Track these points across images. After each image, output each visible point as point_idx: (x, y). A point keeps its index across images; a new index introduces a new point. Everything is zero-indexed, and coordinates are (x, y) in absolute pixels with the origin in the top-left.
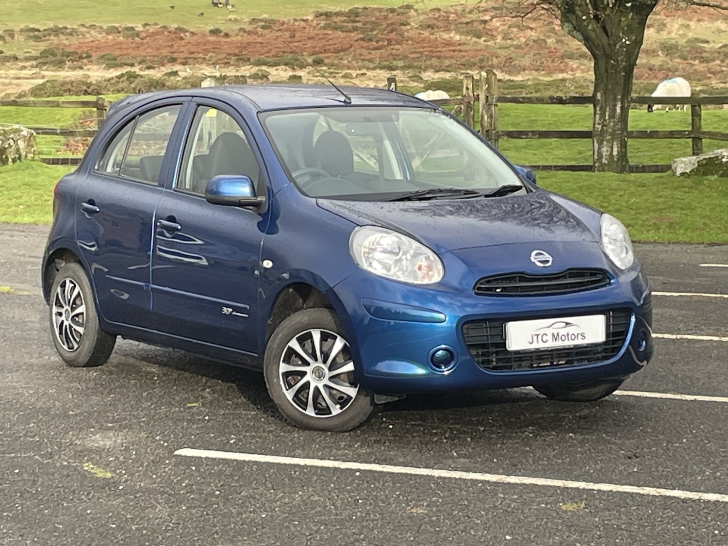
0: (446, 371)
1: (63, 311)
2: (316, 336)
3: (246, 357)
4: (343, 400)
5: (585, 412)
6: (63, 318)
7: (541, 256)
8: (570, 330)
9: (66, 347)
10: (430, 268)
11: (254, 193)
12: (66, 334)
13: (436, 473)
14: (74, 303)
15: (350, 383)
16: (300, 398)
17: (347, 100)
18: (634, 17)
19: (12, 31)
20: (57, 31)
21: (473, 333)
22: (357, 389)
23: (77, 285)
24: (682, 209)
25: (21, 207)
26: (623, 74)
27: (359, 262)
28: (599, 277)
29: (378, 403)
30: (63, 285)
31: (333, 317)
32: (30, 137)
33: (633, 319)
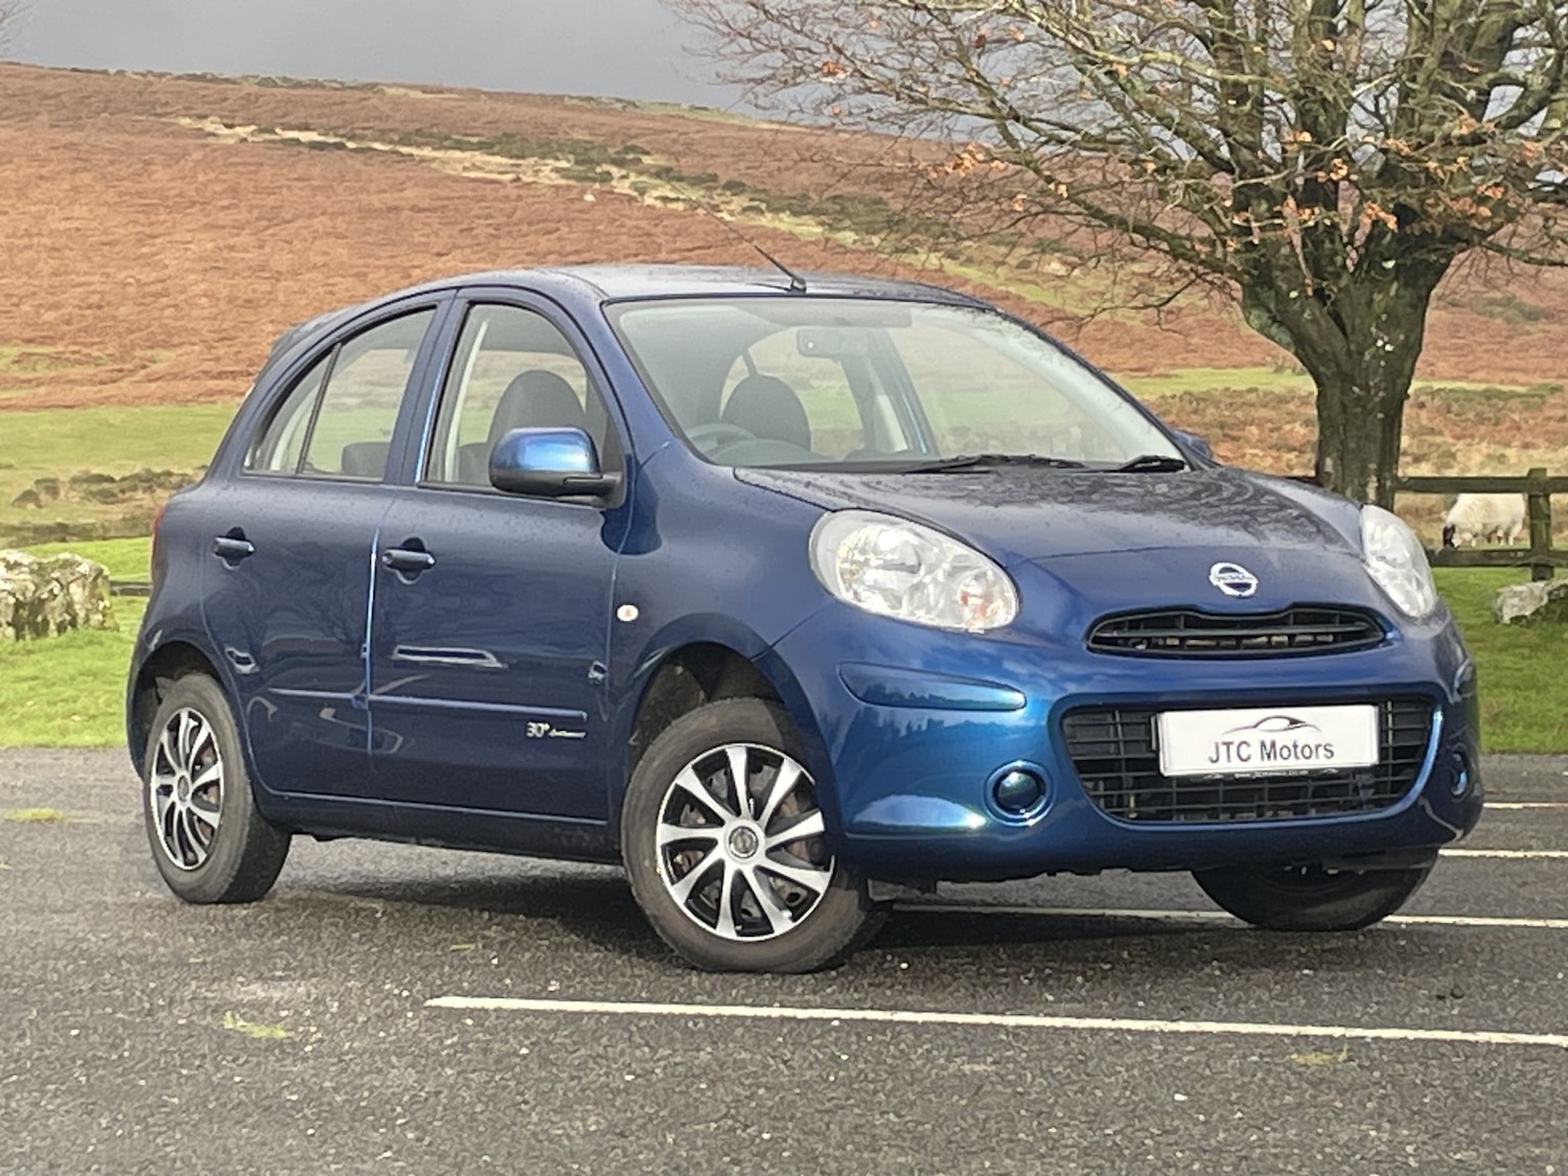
0: (1030, 819)
1: (173, 781)
2: (738, 758)
3: (580, 832)
4: (797, 901)
5: (1334, 944)
6: (174, 797)
7: (1234, 575)
8: (1301, 736)
9: (179, 863)
10: (987, 598)
11: (596, 466)
12: (180, 831)
13: (1010, 1021)
14: (199, 761)
15: (812, 862)
16: (703, 899)
17: (796, 284)
18: (1402, 292)
19: (54, 481)
20: (150, 481)
21: (1084, 736)
22: (828, 875)
23: (205, 723)
24: (1517, 688)
25: (76, 718)
26: (1380, 416)
27: (833, 590)
28: (1363, 626)
29: (877, 898)
30: (174, 727)
31: (775, 717)
32: (96, 579)
33: (1438, 717)
